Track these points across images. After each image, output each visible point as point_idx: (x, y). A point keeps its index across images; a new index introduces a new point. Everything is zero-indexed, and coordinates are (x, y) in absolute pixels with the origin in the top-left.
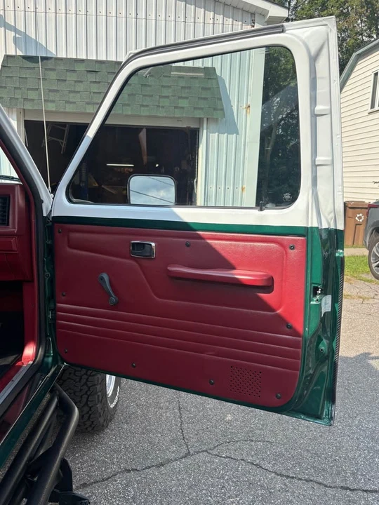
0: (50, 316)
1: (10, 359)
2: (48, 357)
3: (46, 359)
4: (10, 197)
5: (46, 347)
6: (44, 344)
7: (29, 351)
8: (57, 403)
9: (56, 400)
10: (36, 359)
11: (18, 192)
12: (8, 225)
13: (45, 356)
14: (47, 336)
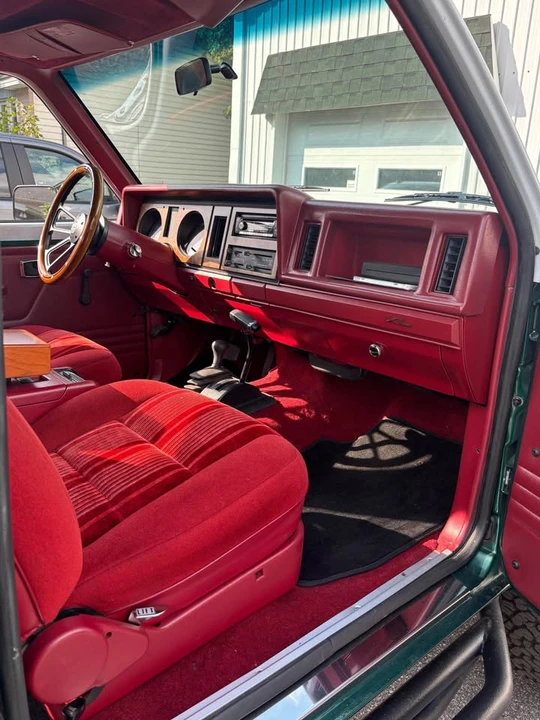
0: (506, 480)
1: (418, 528)
2: (487, 553)
3: (480, 555)
4: (467, 239)
5: (485, 534)
6: (484, 527)
7: (454, 529)
8: (480, 647)
9: (480, 640)
10: (462, 546)
11: (486, 226)
12: (452, 294)
13: (479, 549)
14: (492, 513)
